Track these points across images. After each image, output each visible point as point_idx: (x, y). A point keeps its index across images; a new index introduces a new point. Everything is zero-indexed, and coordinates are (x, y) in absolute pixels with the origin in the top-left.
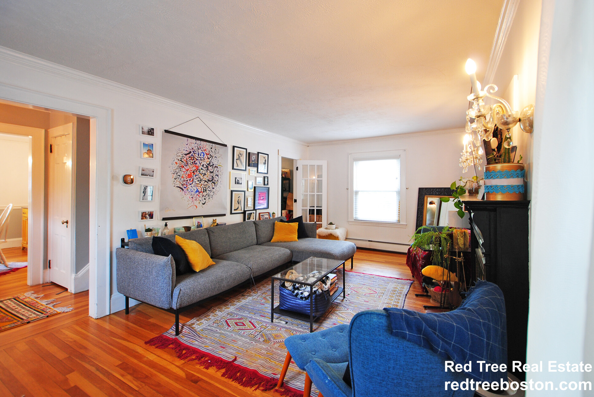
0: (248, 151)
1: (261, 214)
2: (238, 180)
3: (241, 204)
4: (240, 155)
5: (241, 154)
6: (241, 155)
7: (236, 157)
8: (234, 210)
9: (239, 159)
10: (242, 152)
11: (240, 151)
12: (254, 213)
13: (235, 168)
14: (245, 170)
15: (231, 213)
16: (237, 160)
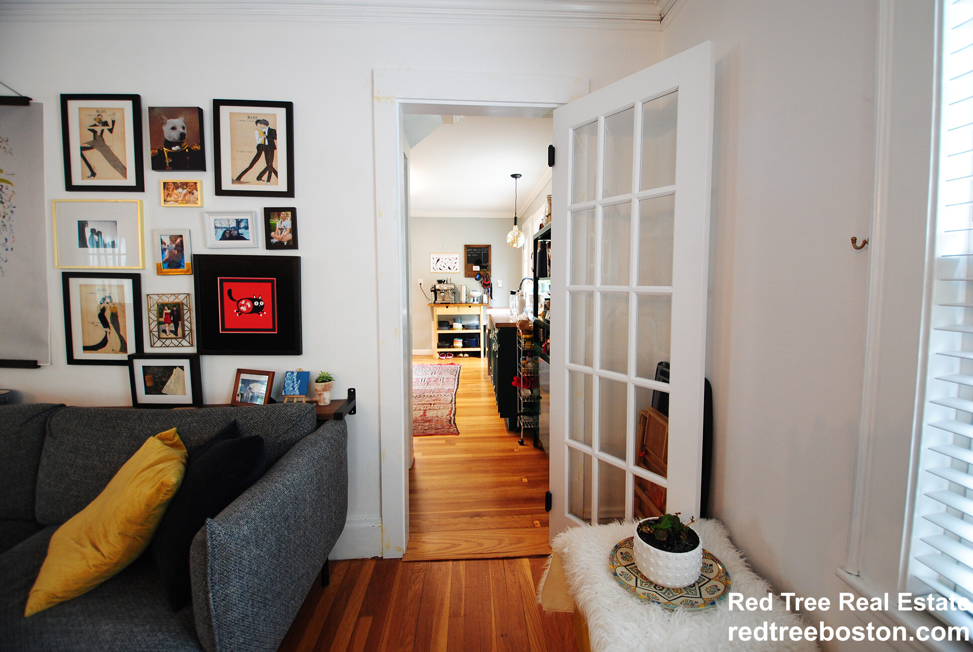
0: (146, 104)
1: (244, 376)
2: (93, 231)
3: (118, 329)
4: (98, 129)
5: (105, 124)
6: (106, 128)
7: (81, 135)
8: (86, 348)
9: (97, 142)
10: (109, 113)
11: (100, 112)
12: (182, 368)
13: (77, 181)
14: (140, 187)
15: (71, 360)
16: (83, 149)
